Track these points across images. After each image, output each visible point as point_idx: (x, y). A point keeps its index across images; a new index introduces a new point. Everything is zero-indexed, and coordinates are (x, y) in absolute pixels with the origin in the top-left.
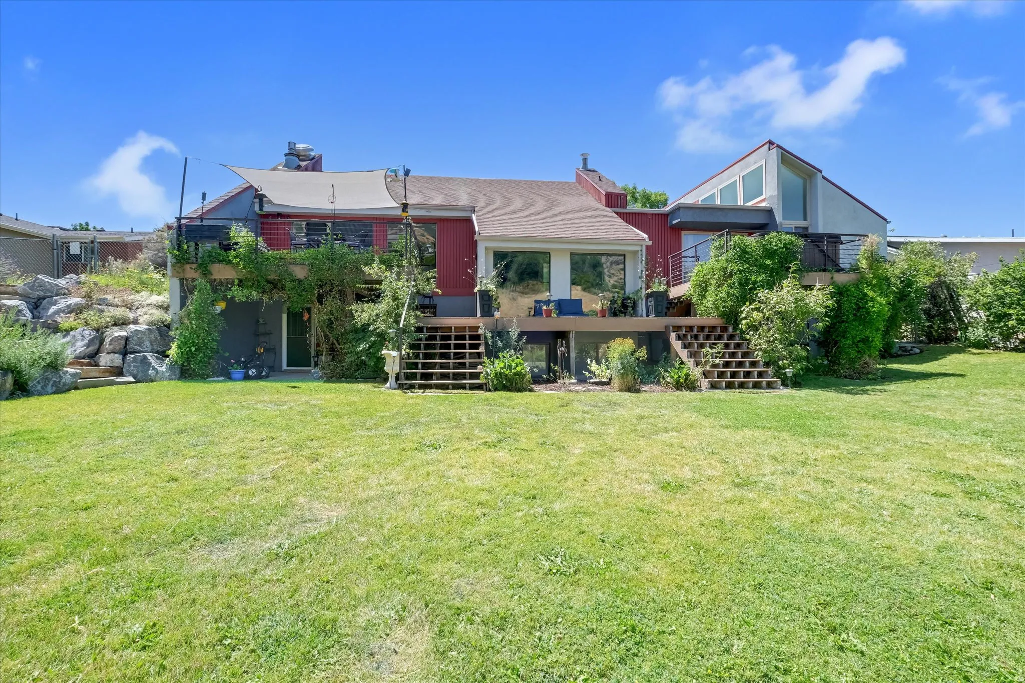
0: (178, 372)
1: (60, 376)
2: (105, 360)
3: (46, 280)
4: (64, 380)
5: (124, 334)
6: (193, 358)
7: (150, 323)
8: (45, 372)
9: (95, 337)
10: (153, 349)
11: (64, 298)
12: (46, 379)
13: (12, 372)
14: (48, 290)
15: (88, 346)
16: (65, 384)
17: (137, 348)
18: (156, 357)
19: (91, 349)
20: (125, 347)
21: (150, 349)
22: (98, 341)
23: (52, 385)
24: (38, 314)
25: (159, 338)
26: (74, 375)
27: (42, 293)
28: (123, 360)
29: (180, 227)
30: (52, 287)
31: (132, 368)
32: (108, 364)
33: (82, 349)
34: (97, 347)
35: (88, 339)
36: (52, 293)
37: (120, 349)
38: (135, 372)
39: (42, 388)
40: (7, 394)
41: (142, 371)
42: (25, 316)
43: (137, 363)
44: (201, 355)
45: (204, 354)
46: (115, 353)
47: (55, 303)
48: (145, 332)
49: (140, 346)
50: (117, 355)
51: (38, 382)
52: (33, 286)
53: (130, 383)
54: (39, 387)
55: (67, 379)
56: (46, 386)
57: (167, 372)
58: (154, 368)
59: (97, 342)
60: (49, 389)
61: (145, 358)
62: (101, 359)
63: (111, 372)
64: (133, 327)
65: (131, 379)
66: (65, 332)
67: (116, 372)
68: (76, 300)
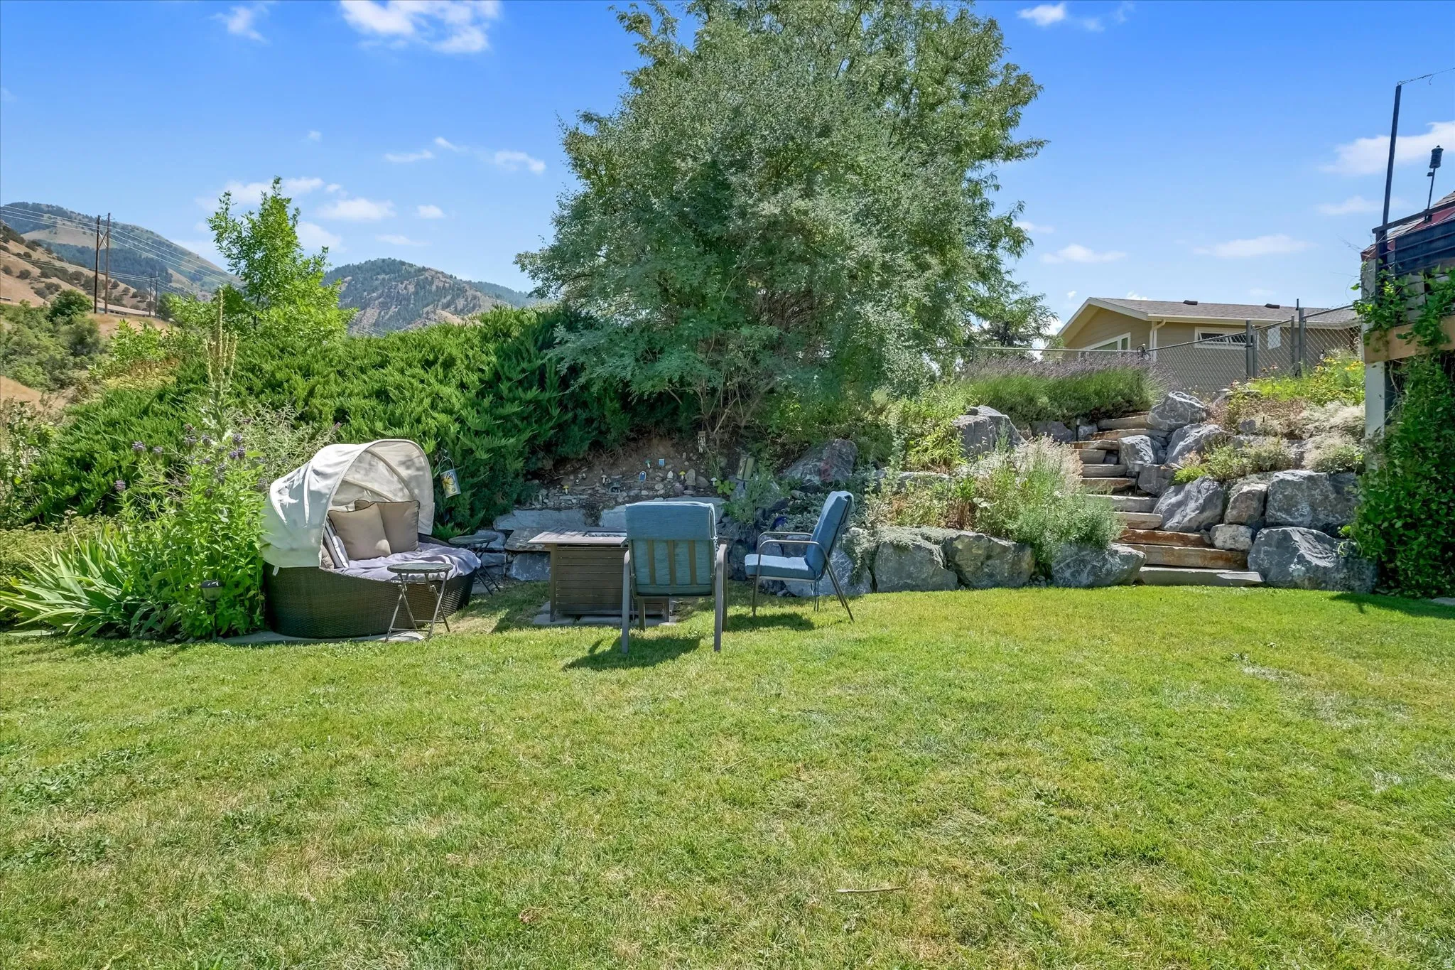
0: (1369, 573)
1: (1105, 559)
2: (1224, 536)
3: (1178, 399)
4: (1108, 566)
5: (1262, 487)
6: (1405, 543)
7: (1319, 466)
8: (1080, 549)
9: (1216, 493)
10: (1315, 519)
11: (1196, 427)
12: (1083, 561)
13: (1032, 545)
14: (1182, 416)
15: (1202, 509)
16: (1109, 573)
17: (1282, 516)
18: (1317, 538)
19: (1207, 514)
20: (1263, 514)
21: (1308, 520)
22: (1220, 499)
23: (1089, 573)
24: (1163, 456)
25: (1332, 496)
26: (1127, 559)
27: (1173, 422)
28: (1253, 537)
29: (1382, 248)
30: (1185, 409)
31: (1262, 556)
32: (1228, 545)
33: (1193, 514)
34: (1218, 511)
35: (1204, 496)
36: (1186, 420)
37: (1250, 517)
38: (1266, 564)
39: (1073, 575)
40: (1025, 578)
41: (1278, 564)
42: (1142, 459)
43: (1270, 545)
44: (1422, 538)
45: (1428, 536)
46: (1241, 524)
47: (1182, 438)
48: (1301, 484)
49: (1288, 512)
50: (1242, 529)
51: (1068, 565)
52: (1163, 411)
53: (1255, 585)
54: (1068, 574)
55: (1115, 564)
56: (1079, 572)
57: (1338, 570)
58: (1302, 559)
59: (1219, 503)
60: (1084, 578)
61: (1287, 537)
62: (1217, 533)
63: (1228, 560)
64: (1280, 475)
65: (1255, 577)
66: (1180, 485)
67: (1239, 560)
68: (1209, 428)
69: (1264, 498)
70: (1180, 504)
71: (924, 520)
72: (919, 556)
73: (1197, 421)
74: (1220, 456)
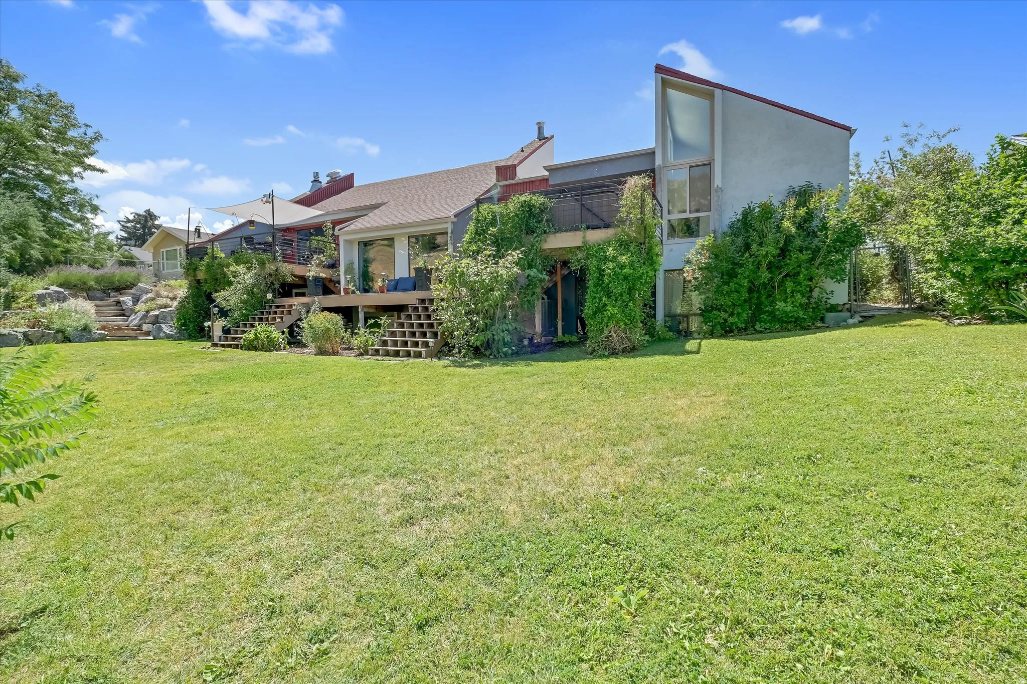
1: (91, 334)
2: (145, 327)
3: (145, 286)
4: (93, 336)
5: (157, 313)
9: (145, 315)
11: (146, 295)
12: (82, 335)
13: (63, 332)
14: (145, 291)
16: (94, 338)
17: (161, 321)
18: (171, 326)
19: (141, 321)
20: (156, 320)
22: (145, 317)
24: (134, 304)
26: (98, 334)
27: (141, 293)
28: (152, 327)
30: (146, 289)
31: (154, 332)
32: (146, 330)
33: (137, 321)
34: (144, 320)
35: (142, 316)
37: (152, 321)
38: (155, 334)
39: (79, 339)
40: (57, 341)
41: (158, 334)
42: (127, 305)
43: (157, 329)
46: (150, 323)
47: (141, 298)
48: (169, 312)
49: (163, 319)
50: (150, 325)
51: (77, 337)
52: (137, 289)
53: (151, 340)
54: (77, 339)
55: (95, 336)
56: (81, 338)
57: (176, 334)
58: (164, 332)
60: (84, 340)
61: (161, 326)
62: (143, 327)
63: (145, 333)
64: (162, 310)
65: (151, 338)
66: (136, 313)
67: (148, 333)
68: (149, 295)
69: (157, 316)
70: (134, 319)
71: (16, 326)
72: (11, 337)
73: (147, 293)
74: (149, 304)
